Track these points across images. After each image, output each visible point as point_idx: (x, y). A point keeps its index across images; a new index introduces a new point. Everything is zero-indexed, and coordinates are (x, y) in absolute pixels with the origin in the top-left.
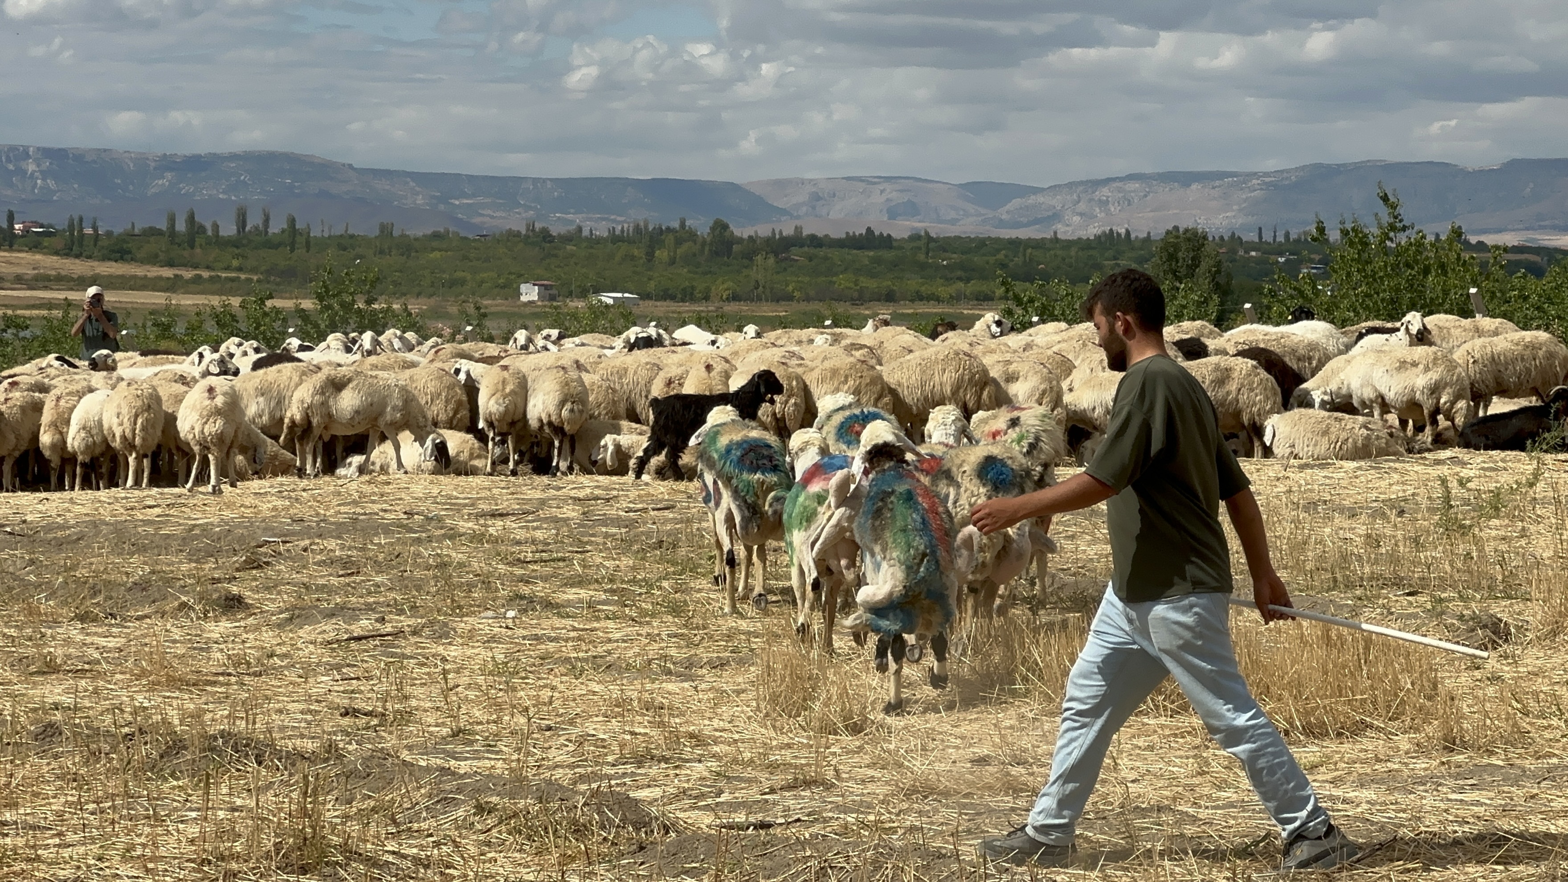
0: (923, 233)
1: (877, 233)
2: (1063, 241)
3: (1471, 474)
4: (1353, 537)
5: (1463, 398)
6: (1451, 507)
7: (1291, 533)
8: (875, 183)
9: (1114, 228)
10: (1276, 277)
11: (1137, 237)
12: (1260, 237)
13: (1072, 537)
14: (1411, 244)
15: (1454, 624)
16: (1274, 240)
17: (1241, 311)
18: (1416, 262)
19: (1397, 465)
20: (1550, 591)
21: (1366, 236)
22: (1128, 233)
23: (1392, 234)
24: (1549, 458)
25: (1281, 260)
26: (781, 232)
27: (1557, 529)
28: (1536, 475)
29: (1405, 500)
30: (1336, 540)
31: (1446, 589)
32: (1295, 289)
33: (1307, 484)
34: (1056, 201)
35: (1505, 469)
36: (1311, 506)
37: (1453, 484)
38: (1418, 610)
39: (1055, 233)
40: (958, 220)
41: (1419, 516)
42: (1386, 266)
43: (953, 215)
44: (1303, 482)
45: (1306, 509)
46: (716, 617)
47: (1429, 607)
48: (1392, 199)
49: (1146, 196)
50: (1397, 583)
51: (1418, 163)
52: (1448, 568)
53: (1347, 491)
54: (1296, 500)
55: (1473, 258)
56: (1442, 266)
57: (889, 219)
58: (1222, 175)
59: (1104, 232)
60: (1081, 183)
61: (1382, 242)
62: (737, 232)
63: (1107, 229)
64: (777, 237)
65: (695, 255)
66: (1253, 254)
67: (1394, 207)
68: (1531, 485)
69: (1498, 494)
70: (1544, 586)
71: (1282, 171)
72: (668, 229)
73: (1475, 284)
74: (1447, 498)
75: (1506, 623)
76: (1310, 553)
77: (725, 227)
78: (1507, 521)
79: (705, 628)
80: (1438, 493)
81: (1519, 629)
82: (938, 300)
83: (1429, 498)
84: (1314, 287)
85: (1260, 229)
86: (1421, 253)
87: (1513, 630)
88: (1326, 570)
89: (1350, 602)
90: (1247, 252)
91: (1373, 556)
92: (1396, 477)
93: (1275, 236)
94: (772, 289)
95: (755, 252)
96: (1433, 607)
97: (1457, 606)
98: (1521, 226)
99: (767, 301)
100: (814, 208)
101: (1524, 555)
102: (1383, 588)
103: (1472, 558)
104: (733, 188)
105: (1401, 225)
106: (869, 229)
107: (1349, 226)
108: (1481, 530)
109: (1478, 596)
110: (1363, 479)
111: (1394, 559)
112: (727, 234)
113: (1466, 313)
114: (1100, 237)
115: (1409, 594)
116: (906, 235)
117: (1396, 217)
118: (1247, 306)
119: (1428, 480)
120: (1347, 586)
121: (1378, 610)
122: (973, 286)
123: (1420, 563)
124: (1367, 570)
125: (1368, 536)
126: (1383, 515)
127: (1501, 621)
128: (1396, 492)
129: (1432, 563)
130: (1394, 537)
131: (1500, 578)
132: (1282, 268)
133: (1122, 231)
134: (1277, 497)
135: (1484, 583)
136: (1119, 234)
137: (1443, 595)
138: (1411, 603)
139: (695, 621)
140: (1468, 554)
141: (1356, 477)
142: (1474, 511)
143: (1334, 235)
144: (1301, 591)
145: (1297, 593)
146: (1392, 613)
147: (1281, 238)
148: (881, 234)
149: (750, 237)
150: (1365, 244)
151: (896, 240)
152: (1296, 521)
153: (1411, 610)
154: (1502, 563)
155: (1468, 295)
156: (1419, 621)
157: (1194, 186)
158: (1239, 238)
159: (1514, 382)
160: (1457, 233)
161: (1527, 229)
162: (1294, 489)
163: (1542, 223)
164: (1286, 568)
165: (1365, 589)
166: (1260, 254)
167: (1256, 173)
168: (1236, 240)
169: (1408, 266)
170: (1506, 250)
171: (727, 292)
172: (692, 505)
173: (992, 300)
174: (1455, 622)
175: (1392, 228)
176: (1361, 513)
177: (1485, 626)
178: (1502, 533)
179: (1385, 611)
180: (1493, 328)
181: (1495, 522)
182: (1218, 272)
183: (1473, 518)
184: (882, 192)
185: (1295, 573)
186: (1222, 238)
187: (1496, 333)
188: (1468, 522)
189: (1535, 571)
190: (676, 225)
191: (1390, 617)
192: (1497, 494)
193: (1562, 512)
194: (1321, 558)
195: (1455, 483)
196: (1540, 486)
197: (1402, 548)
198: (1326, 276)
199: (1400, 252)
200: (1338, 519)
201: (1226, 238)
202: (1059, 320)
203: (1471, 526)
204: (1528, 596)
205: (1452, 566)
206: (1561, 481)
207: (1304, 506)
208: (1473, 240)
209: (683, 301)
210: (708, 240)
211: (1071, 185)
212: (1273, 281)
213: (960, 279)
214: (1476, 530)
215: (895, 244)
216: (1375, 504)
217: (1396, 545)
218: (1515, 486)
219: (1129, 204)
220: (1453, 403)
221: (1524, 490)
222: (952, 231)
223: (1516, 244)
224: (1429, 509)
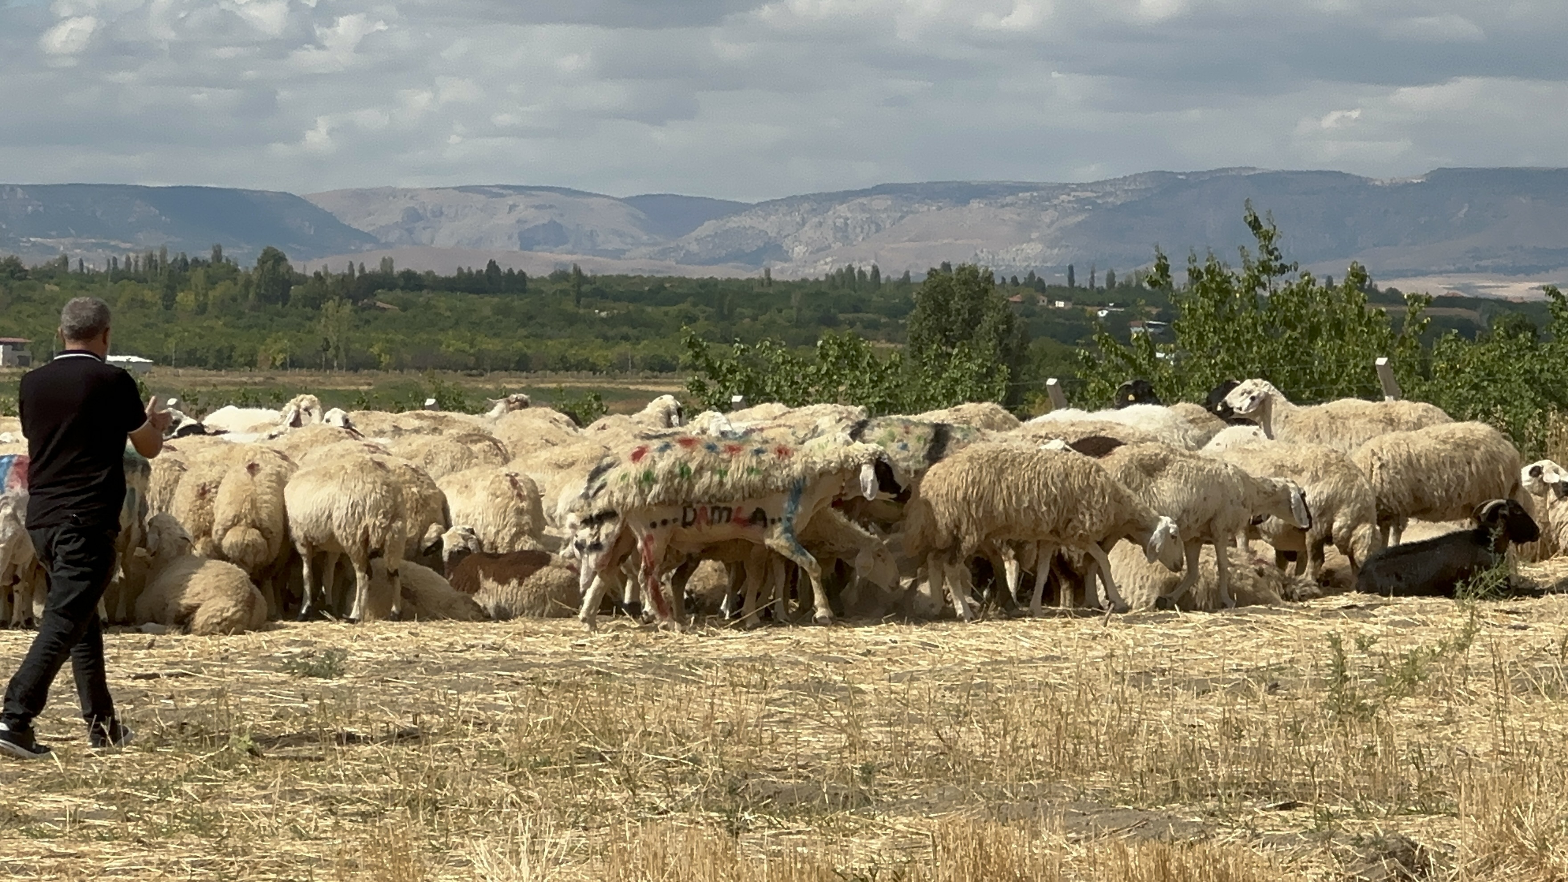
0: (571, 270)
1: (504, 269)
2: (777, 283)
3: (1376, 630)
4: (1202, 722)
5: (1367, 521)
6: (1346, 679)
7: (1113, 718)
8: (502, 196)
9: (856, 266)
10: (1095, 337)
11: (888, 278)
12: (1071, 279)
13: (787, 722)
14: (1292, 292)
15: (1347, 851)
16: (1092, 285)
17: (1043, 390)
18: (1299, 318)
19: (1269, 618)
20: (1485, 801)
21: (1227, 280)
22: (876, 272)
23: (1264, 278)
24: (1487, 607)
25: (1103, 314)
26: (362, 269)
27: (1498, 711)
28: (1469, 634)
29: (1280, 669)
30: (1178, 728)
31: (1336, 800)
32: (1123, 356)
33: (1137, 645)
34: (769, 225)
35: (1425, 624)
36: (1142, 678)
37: (1350, 646)
38: (1295, 830)
39: (768, 272)
40: (624, 251)
41: (1300, 692)
42: (1255, 325)
43: (615, 244)
44: (1130, 642)
45: (1135, 682)
46: (262, 837)
47: (1311, 824)
48: (1265, 226)
49: (902, 218)
50: (1266, 790)
51: (1302, 173)
52: (1340, 769)
53: (1195, 656)
54: (1120, 669)
55: (1381, 313)
56: (1338, 327)
57: (523, 248)
58: (1014, 189)
59: (839, 271)
60: (805, 198)
61: (1250, 289)
62: (298, 267)
63: (844, 266)
64: (357, 274)
65: (234, 299)
66: (1060, 304)
67: (1268, 237)
68: (1462, 647)
69: (1414, 661)
70: (1477, 796)
71: (1105, 182)
72: (196, 261)
73: (1383, 350)
74: (1340, 666)
75: (1422, 850)
76: (1139, 748)
77: (279, 259)
78: (1426, 700)
79: (245, 854)
80: (1328, 658)
81: (1440, 856)
82: (594, 369)
83: (1316, 667)
84: (1152, 354)
85: (1071, 268)
86: (1306, 306)
87: (1432, 860)
88: (1163, 772)
89: (1197, 819)
90: (1052, 302)
91: (1232, 751)
92: (1266, 634)
93: (1093, 277)
94: (347, 351)
95: (324, 297)
96: (1318, 827)
97: (1352, 825)
98: (1452, 268)
99: (340, 367)
100: (410, 232)
101: (1450, 749)
102: (1246, 799)
103: (1376, 754)
104: (289, 200)
105: (1278, 264)
106: (492, 265)
107: (1202, 266)
108: (1388, 714)
109: (1384, 811)
110: (1218, 637)
111: (1262, 755)
112: (282, 269)
113: (1371, 394)
114: (833, 277)
115: (1283, 807)
116: (546, 273)
117: (1271, 253)
118: (1051, 382)
119: (1313, 639)
120: (1193, 796)
121: (1239, 831)
122: (643, 350)
123: (1299, 762)
124: (1223, 771)
125: (1226, 722)
126: (1248, 692)
127: (1415, 846)
128: (1266, 657)
129: (1317, 763)
130: (1263, 723)
131: (1415, 783)
132: (1103, 325)
133: (868, 269)
134: (1092, 664)
135: (1391, 790)
136: (861, 272)
137: (1333, 809)
138: (1285, 821)
139: (230, 842)
140: (1370, 748)
141: (1209, 635)
142: (1379, 685)
143: (1179, 279)
144: (1126, 803)
145: (1120, 806)
146: (1258, 836)
147: (1101, 283)
148: (511, 270)
149: (317, 274)
150: (1225, 292)
151: (532, 280)
152: (1120, 701)
153: (1286, 831)
154: (1418, 761)
155: (1374, 368)
156: (1296, 847)
157: (975, 204)
158: (1040, 281)
159: (1440, 497)
160: (1359, 276)
161: (1459, 271)
162: (1118, 652)
163: (1483, 263)
164: (1104, 768)
165: (1220, 800)
166: (1070, 306)
167: (1066, 185)
168: (1035, 283)
169: (1289, 324)
170: (1429, 302)
171: (281, 356)
172: (226, 670)
173: (673, 369)
174: (1349, 847)
175: (1266, 268)
176: (1216, 689)
177: (1392, 854)
178: (1418, 717)
179: (1249, 832)
180: (1414, 417)
181: (1409, 701)
182: (1009, 330)
183: (1377, 696)
184: (512, 208)
185: (1118, 776)
186: (1015, 280)
187: (1418, 425)
188: (1369, 702)
189: (1465, 773)
190: (207, 255)
191: (1256, 841)
192: (1412, 660)
193: (1506, 686)
194: (1157, 754)
195: (1353, 645)
196: (1475, 648)
197: (1273, 739)
198: (1167, 336)
199: (1276, 304)
200: (1182, 697)
201: (1021, 281)
202: (771, 401)
203: (1373, 708)
204: (1455, 810)
205: (1347, 768)
206: (1505, 641)
207: (1132, 678)
208: (1382, 286)
209: (216, 367)
210: (255, 278)
211: (792, 202)
212: (1090, 345)
213: (626, 338)
214: (1382, 713)
215: (530, 285)
216: (1236, 675)
217: (1266, 735)
218: (1438, 649)
219: (877, 231)
220: (1351, 528)
221: (1450, 655)
222: (614, 268)
223: (1444, 293)
224: (1313, 683)
